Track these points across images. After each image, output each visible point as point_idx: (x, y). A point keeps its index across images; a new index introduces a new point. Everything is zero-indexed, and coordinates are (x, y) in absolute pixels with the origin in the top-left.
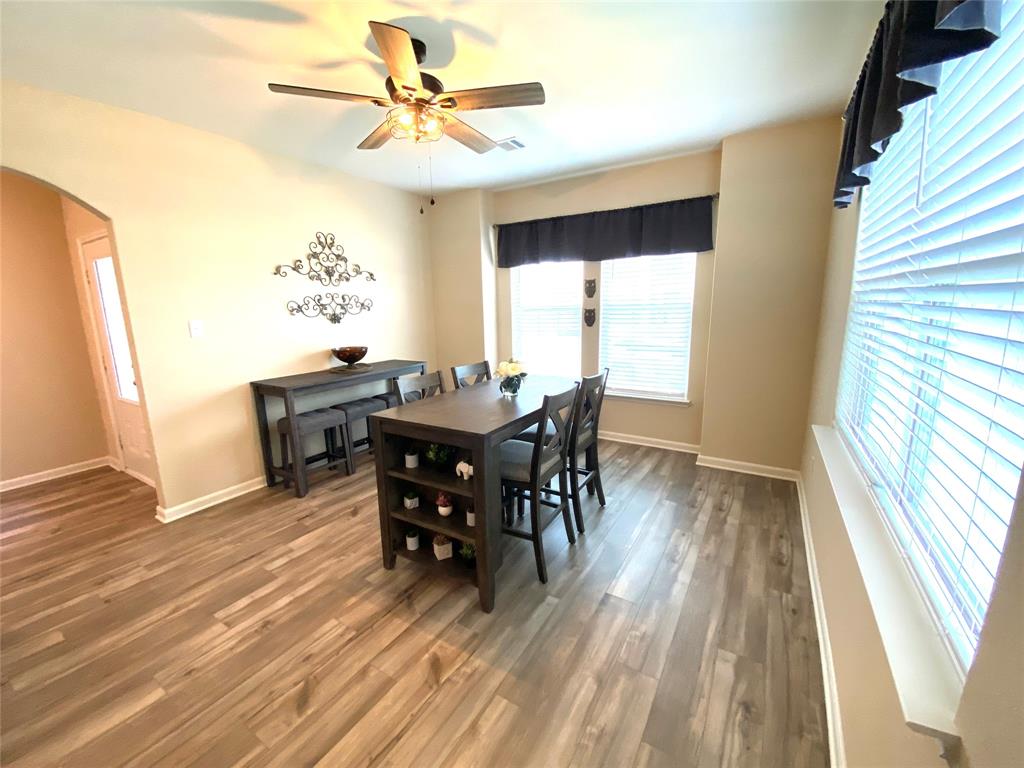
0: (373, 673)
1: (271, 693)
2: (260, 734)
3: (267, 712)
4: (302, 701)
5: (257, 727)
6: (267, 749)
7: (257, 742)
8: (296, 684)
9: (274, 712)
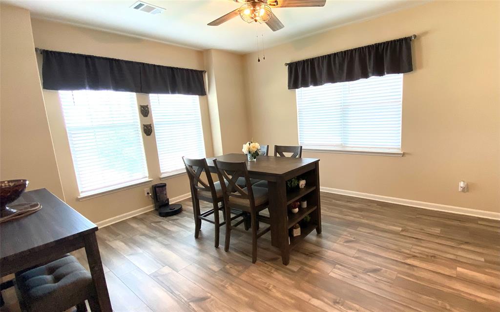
0: (357, 255)
1: (377, 282)
2: (394, 278)
3: (384, 279)
4: (375, 271)
5: (392, 279)
6: (398, 273)
7: (397, 277)
8: (369, 275)
9: (383, 277)
